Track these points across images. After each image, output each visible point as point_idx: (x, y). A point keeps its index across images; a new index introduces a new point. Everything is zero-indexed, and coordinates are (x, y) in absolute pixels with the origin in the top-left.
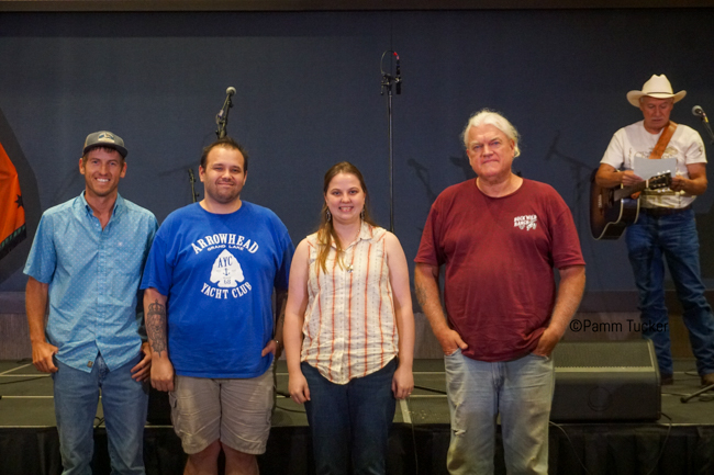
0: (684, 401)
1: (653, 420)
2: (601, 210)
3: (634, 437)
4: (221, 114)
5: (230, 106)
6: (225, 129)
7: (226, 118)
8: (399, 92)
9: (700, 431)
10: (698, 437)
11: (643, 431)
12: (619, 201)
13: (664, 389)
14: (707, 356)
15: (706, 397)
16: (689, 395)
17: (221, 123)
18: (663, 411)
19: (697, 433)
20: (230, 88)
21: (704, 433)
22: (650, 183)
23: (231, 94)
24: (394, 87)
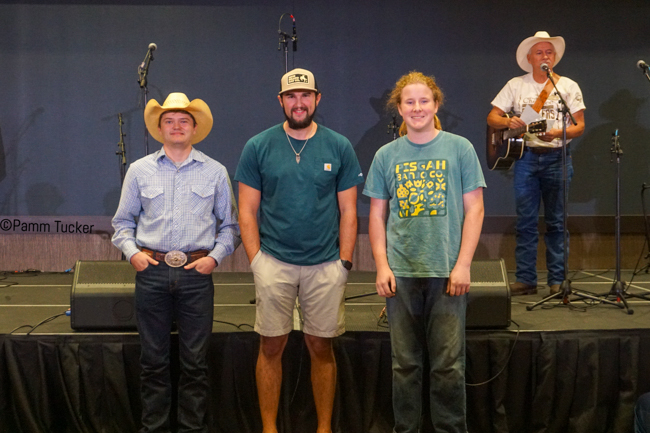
0: (529, 309)
1: (504, 327)
2: (494, 146)
3: (489, 342)
4: (142, 66)
5: (152, 59)
6: (145, 78)
7: (147, 69)
8: (295, 49)
9: (543, 336)
10: (541, 341)
11: (495, 337)
12: (507, 140)
13: (513, 299)
14: (556, 271)
15: (547, 306)
16: (535, 303)
17: (142, 74)
18: (513, 318)
19: (540, 337)
20: (152, 45)
21: (547, 338)
22: (530, 128)
23: (152, 49)
24: (291, 45)
